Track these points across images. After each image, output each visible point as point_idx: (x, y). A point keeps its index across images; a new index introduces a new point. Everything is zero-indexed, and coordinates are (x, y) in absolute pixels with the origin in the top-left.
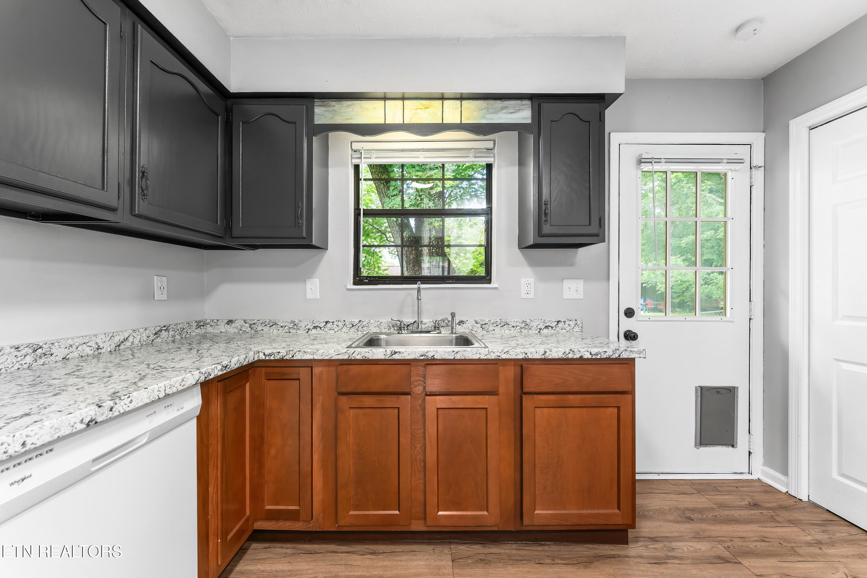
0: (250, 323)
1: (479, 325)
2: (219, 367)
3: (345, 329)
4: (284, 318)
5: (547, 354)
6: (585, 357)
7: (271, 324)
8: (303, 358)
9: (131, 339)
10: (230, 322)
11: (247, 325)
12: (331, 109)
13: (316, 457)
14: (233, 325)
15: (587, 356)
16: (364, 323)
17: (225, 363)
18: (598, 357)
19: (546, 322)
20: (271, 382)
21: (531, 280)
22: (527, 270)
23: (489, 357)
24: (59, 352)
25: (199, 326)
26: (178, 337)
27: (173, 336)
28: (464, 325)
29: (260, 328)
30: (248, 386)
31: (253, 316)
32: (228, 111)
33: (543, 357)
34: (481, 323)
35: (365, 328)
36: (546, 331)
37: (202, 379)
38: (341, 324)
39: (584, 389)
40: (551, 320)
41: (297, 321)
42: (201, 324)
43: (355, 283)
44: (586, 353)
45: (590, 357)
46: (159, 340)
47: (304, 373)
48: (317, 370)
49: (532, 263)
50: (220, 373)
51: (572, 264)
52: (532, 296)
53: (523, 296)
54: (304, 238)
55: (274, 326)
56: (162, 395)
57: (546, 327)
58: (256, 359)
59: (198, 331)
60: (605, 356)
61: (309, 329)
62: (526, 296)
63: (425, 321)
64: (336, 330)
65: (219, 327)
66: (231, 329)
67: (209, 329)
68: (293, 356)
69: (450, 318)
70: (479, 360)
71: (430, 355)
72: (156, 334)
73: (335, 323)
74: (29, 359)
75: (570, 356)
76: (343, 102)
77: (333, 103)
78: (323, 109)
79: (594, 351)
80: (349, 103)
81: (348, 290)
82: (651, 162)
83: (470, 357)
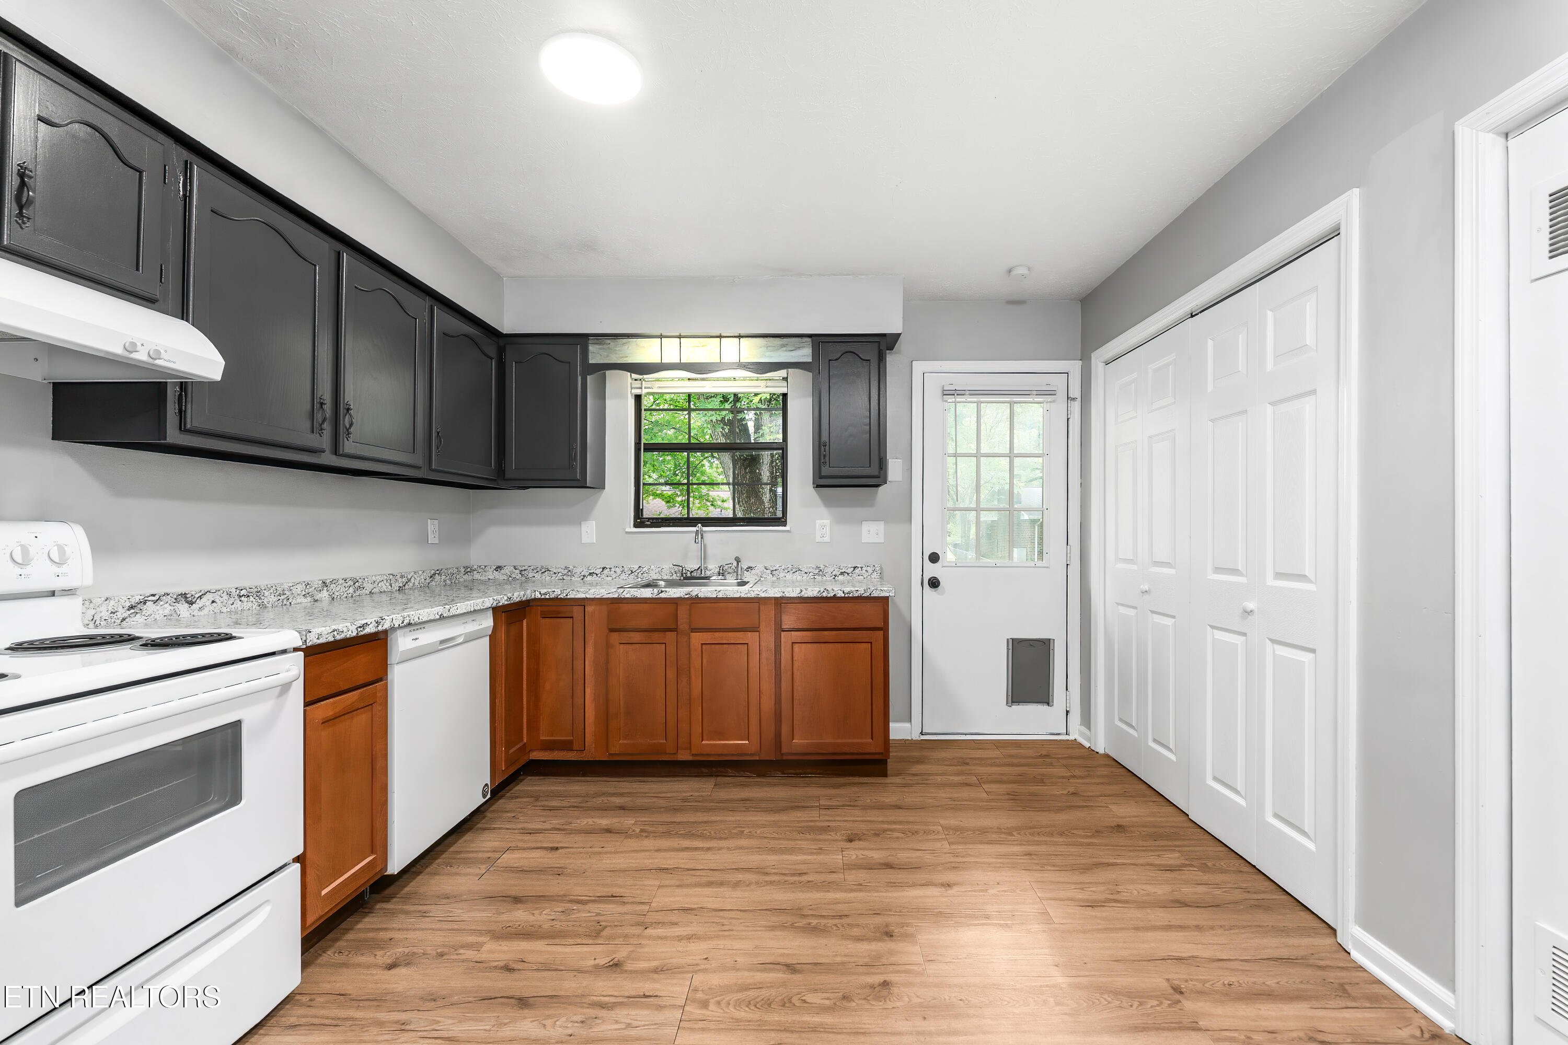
0: (520, 569)
1: (769, 571)
2: (506, 598)
3: (623, 576)
4: (557, 564)
5: (803, 593)
6: (838, 595)
7: (543, 570)
8: (576, 597)
9: (412, 580)
10: (499, 568)
11: (518, 571)
12: (605, 346)
13: (588, 691)
14: (502, 571)
15: (840, 594)
16: (644, 570)
17: (509, 595)
18: (851, 595)
19: (841, 568)
20: (547, 620)
21: (827, 522)
22: (823, 510)
23: (749, 595)
24: (368, 587)
25: (466, 573)
26: (448, 582)
27: (445, 581)
28: (752, 572)
29: (531, 575)
30: (525, 621)
31: (523, 562)
32: (501, 351)
33: (799, 595)
34: (770, 569)
35: (645, 575)
36: (841, 577)
37: (495, 604)
38: (619, 571)
39: (839, 626)
40: (847, 565)
41: (571, 567)
42: (468, 570)
43: (636, 526)
44: (839, 592)
45: (843, 595)
46: (433, 583)
47: (577, 611)
48: (589, 609)
49: (827, 502)
50: (506, 603)
51: (872, 505)
52: (827, 539)
53: (818, 539)
54: (579, 480)
55: (546, 573)
56: (472, 610)
57: (842, 573)
58: (533, 597)
59: (466, 577)
60: (856, 595)
61: (584, 576)
62: (821, 540)
63: (710, 567)
64: (614, 577)
65: (487, 574)
66: (499, 576)
67: (477, 576)
68: (567, 595)
69: (735, 564)
70: (740, 598)
71: (694, 594)
72: (431, 577)
73: (613, 570)
74: (351, 590)
75: (825, 595)
76: (618, 340)
77: (608, 341)
78: (597, 346)
79: (847, 590)
80: (624, 341)
81: (627, 533)
82: (954, 395)
83: (732, 596)
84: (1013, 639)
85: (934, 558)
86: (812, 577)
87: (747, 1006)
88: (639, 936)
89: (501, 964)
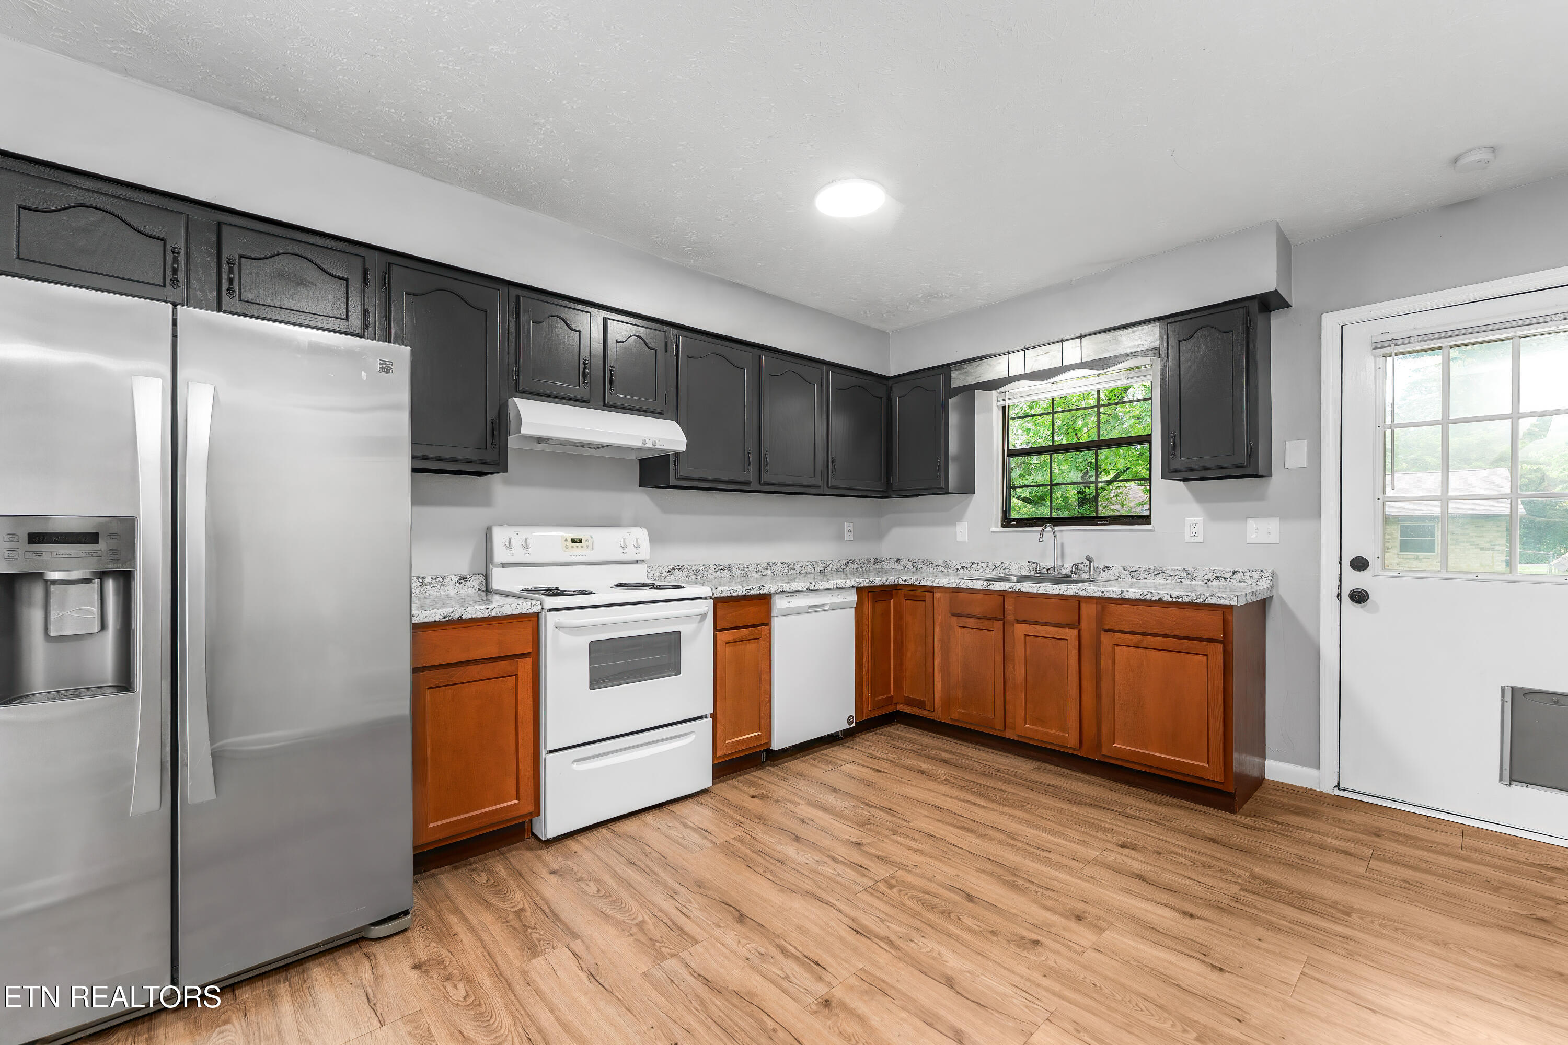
0: (913, 561)
1: (1127, 572)
2: (867, 581)
3: (988, 571)
4: (938, 559)
5: (1123, 594)
6: (1164, 599)
7: (928, 563)
8: (926, 584)
9: (831, 566)
10: (898, 560)
11: (911, 563)
12: (964, 371)
15: (1167, 598)
16: (1006, 566)
17: (871, 579)
18: (1179, 600)
19: (1216, 571)
20: (909, 602)
21: (1199, 520)
22: (1195, 506)
23: (1068, 593)
24: (798, 569)
25: (875, 563)
26: (860, 569)
27: (857, 568)
28: (1110, 572)
29: (919, 567)
30: (892, 601)
31: (916, 555)
32: (890, 389)
34: (1130, 570)
35: (1007, 570)
36: (1215, 583)
37: (856, 585)
38: (984, 565)
39: (1167, 633)
40: (1225, 568)
41: (948, 561)
42: (877, 561)
43: (1003, 526)
44: (1166, 595)
45: (1170, 599)
46: (847, 569)
47: (928, 595)
48: (937, 595)
49: (1200, 498)
50: (868, 585)
51: (1262, 498)
52: (1199, 539)
53: (1188, 538)
55: (930, 565)
56: (835, 587)
57: (1217, 578)
58: (896, 582)
59: (875, 566)
60: (1187, 600)
61: (958, 569)
62: (1192, 540)
63: (1065, 565)
64: (981, 571)
65: (891, 564)
66: (899, 566)
67: (885, 566)
68: (919, 583)
69: (1088, 563)
70: (1059, 595)
71: (1017, 588)
72: (845, 565)
73: (980, 565)
74: (786, 570)
75: (1148, 597)
76: (973, 363)
77: (965, 366)
78: (957, 372)
79: (1175, 594)
80: (978, 363)
81: (993, 532)
82: (1390, 346)
83: (1051, 592)
84: (1513, 689)
85: (1360, 564)
86: (1179, 581)
87: (917, 902)
88: (886, 836)
89: (802, 817)
